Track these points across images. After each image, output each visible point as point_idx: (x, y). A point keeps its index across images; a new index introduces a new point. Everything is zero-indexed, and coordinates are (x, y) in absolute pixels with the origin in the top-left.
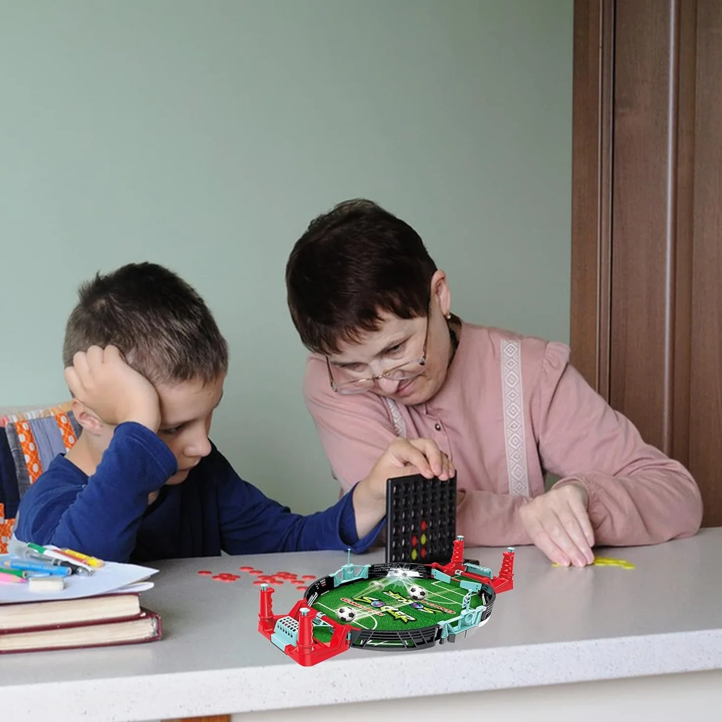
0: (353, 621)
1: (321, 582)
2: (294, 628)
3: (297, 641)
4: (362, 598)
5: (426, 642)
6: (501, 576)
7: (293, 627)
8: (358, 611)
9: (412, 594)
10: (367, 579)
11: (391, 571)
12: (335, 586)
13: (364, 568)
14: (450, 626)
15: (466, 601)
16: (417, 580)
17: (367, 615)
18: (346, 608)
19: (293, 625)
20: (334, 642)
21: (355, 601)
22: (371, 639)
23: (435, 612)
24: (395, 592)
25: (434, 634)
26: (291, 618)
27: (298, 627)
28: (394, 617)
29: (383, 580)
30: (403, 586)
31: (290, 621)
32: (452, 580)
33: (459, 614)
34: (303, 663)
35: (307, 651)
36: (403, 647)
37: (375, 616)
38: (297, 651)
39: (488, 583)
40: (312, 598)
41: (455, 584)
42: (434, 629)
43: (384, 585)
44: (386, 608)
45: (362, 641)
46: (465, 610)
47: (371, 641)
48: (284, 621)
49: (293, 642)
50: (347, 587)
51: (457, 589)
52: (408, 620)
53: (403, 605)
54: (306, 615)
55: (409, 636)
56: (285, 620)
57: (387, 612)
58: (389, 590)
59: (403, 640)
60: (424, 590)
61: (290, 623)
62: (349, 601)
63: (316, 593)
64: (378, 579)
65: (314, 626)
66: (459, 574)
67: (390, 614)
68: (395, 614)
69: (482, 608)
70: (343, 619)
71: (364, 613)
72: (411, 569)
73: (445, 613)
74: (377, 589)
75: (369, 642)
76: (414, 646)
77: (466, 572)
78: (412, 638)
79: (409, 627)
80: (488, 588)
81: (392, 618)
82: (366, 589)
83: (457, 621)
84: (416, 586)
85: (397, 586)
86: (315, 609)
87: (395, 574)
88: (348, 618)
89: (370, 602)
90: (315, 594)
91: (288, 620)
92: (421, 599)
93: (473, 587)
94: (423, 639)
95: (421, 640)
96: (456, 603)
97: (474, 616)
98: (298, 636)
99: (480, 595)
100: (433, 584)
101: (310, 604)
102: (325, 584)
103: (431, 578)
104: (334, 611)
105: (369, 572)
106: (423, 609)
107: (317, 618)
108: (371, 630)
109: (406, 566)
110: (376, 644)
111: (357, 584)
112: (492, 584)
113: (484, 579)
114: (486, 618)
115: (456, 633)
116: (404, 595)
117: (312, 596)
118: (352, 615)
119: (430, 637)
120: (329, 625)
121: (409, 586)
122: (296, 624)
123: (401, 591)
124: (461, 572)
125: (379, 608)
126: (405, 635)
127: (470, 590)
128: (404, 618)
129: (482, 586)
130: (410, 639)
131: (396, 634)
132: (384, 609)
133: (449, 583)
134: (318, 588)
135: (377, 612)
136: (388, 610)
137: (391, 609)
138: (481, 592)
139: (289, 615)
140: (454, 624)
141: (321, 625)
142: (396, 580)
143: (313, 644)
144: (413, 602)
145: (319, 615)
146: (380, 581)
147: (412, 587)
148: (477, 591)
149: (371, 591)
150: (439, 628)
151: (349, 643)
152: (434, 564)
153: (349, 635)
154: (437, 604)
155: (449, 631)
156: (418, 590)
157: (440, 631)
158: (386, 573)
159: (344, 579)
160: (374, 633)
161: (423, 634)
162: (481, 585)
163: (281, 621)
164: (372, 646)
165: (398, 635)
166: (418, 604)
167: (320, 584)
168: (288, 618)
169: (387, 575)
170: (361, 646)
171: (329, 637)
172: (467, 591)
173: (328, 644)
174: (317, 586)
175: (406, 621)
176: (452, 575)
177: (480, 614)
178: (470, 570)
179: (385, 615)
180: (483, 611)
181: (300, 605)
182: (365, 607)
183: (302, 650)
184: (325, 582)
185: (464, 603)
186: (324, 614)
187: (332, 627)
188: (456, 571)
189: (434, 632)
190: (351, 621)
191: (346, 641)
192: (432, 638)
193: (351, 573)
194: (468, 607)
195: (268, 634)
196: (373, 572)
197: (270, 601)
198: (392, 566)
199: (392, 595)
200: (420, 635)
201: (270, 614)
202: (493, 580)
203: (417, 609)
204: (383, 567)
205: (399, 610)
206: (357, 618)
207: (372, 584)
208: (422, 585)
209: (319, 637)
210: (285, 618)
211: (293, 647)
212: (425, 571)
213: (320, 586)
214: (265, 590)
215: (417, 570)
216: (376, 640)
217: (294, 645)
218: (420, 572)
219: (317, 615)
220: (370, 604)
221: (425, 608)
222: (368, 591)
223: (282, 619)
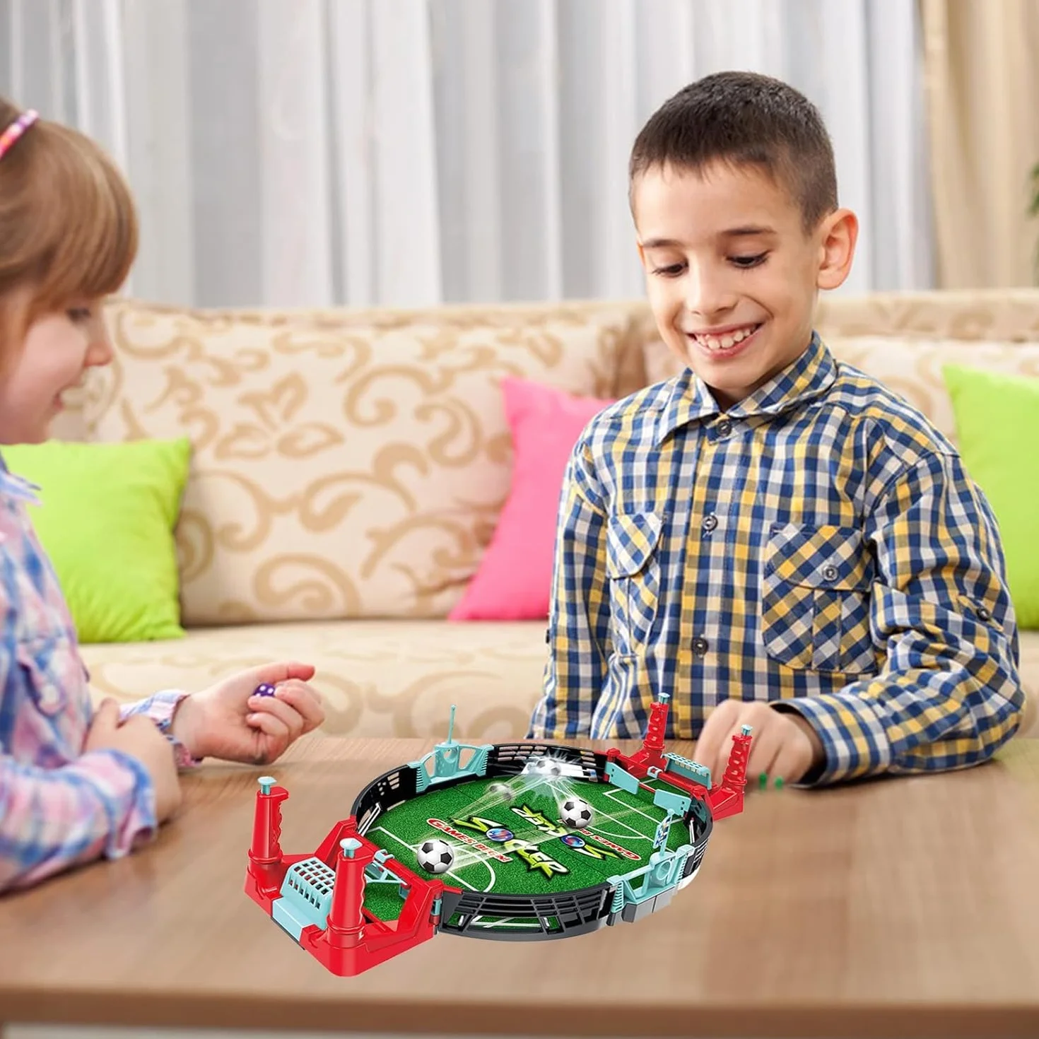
0: (448, 872)
1: (389, 779)
2: (325, 887)
3: (329, 916)
4: (470, 820)
5: (583, 921)
6: (725, 784)
7: (322, 882)
8: (458, 848)
9: (568, 815)
10: (482, 778)
11: (532, 761)
12: (420, 788)
13: (478, 751)
14: (629, 886)
15: (661, 832)
16: (580, 784)
17: (476, 858)
18: (435, 842)
19: (322, 879)
20: (407, 919)
21: (456, 826)
22: (480, 913)
23: (604, 856)
24: (534, 808)
25: (599, 904)
26: (319, 862)
27: (333, 883)
28: (528, 864)
29: (514, 781)
30: (551, 797)
31: (317, 870)
32: (640, 787)
33: (646, 861)
34: (337, 968)
35: (348, 941)
36: (540, 930)
37: (493, 861)
38: (328, 939)
39: (703, 796)
40: (369, 816)
41: (644, 797)
42: (600, 892)
43: (515, 794)
44: (515, 845)
45: (462, 917)
46: (657, 853)
47: (479, 917)
48: (303, 869)
49: (319, 918)
50: (441, 794)
51: (648, 807)
52: (555, 872)
53: (548, 839)
54: (352, 855)
55: (552, 907)
56: (306, 865)
57: (515, 853)
58: (525, 804)
59: (542, 915)
60: (590, 808)
61: (316, 874)
62: (445, 825)
63: (377, 805)
64: (506, 779)
65: (367, 882)
66: (655, 776)
67: (520, 857)
68: (534, 859)
69: (687, 850)
70: (429, 867)
71: (471, 854)
72: (568, 759)
73: (622, 857)
74: (501, 800)
75: (475, 921)
76: (560, 930)
77: (667, 772)
78: (558, 911)
79: (554, 887)
80: (701, 807)
81: (525, 867)
82: (481, 800)
83: (643, 876)
84: (574, 798)
85: (540, 796)
86: (372, 841)
87: (538, 770)
88: (439, 866)
89: (484, 829)
90: (375, 807)
91: (313, 866)
92: (580, 828)
93: (674, 803)
94: (578, 915)
95: (573, 917)
96: (644, 837)
97: (673, 864)
98: (332, 905)
99: (686, 823)
100: (606, 794)
101: (363, 831)
102: (398, 785)
103: (603, 781)
104: (411, 847)
105: (489, 761)
106: (583, 848)
107: (375, 864)
108: (482, 893)
109: (560, 751)
110: (489, 925)
111: (464, 788)
112: (708, 799)
113: (696, 788)
114: (693, 870)
115: (638, 902)
116: (551, 817)
117: (368, 811)
118: (446, 858)
119: (591, 909)
120: (399, 881)
121: (563, 797)
122: (330, 876)
123: (544, 807)
124: (660, 770)
125: (502, 843)
126: (546, 904)
127: (671, 812)
128: (547, 866)
129: (692, 803)
130: (555, 913)
131: (530, 902)
132: (510, 847)
133: (635, 793)
134: (382, 794)
135: (496, 853)
136: (518, 849)
137: (523, 846)
138: (690, 815)
139: (316, 855)
140: (636, 883)
141: (382, 880)
142: (538, 783)
143: (362, 925)
144: (566, 834)
145: (380, 856)
146: (509, 783)
147: (569, 800)
148: (681, 813)
149: (489, 806)
150: (608, 890)
151: (435, 921)
153: (438, 903)
154: (609, 838)
155: (625, 898)
156: (576, 807)
157: (611, 897)
158: (519, 765)
159: (437, 775)
160: (487, 900)
161: (580, 904)
162: (690, 800)
163: (297, 869)
164: (481, 929)
165: (533, 904)
166: (577, 837)
167: (388, 782)
168: (313, 863)
169: (521, 770)
170: (460, 929)
171: (397, 909)
172: (665, 812)
173: (393, 925)
174: (381, 789)
175: (549, 873)
176: (642, 776)
177: (683, 862)
178: (675, 769)
179: (511, 859)
180: (689, 855)
181: (340, 831)
182: (475, 841)
183: (337, 938)
184: (397, 780)
185: (657, 838)
186: (391, 856)
187: (405, 884)
188: (650, 768)
189: (599, 898)
190: (443, 872)
191: (431, 918)
192: (594, 912)
193: (452, 761)
194: (664, 847)
195: (266, 898)
196: (496, 761)
197: (276, 819)
198: (534, 750)
199: (528, 814)
200: (573, 905)
201: (276, 850)
202: (711, 792)
203: (572, 848)
204: (516, 751)
205: (540, 851)
206: (456, 865)
207: (493, 789)
208: (586, 796)
209: (377, 908)
210: (308, 861)
211: (321, 931)
212: (595, 765)
213: (387, 788)
214: (268, 792)
215: (580, 762)
216: (488, 914)
217: (322, 925)
218: (584, 768)
219: (375, 856)
220: (484, 833)
221: (587, 847)
222: (483, 804)
223: (300, 864)
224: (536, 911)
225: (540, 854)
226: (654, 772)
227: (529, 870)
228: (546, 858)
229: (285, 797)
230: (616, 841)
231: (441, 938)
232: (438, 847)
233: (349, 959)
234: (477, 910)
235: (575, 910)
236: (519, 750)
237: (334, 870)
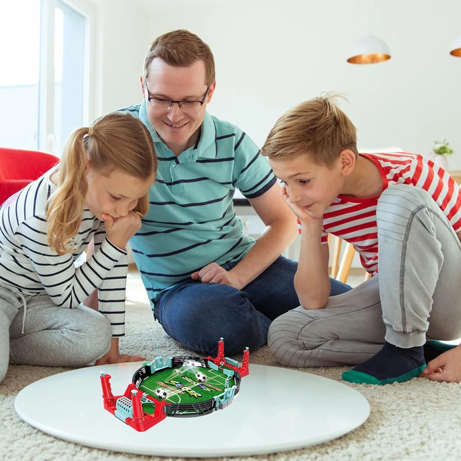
1: (142, 370)
2: (129, 405)
3: (133, 414)
4: (170, 382)
5: (208, 410)
6: (243, 366)
8: (168, 391)
9: (199, 378)
10: (171, 368)
11: (185, 362)
12: (152, 373)
13: (168, 359)
14: (220, 399)
15: (227, 382)
16: (201, 368)
17: (174, 393)
18: (160, 389)
19: (128, 403)
20: (157, 413)
21: (166, 384)
22: (178, 410)
23: (211, 390)
24: (188, 377)
25: (212, 405)
26: (126, 398)
27: (132, 404)
28: (190, 394)
29: (181, 368)
30: (193, 373)
31: (126, 400)
32: (219, 368)
33: (223, 391)
34: (139, 430)
35: (140, 421)
36: (196, 414)
37: (179, 394)
38: (134, 421)
39: (237, 370)
41: (220, 371)
42: (212, 401)
43: (182, 372)
44: (185, 388)
45: (173, 411)
46: (226, 389)
47: (178, 411)
48: (121, 400)
49: (130, 415)
50: (160, 374)
51: (222, 375)
52: (198, 396)
53: (194, 386)
54: (136, 395)
55: (199, 407)
56: (122, 399)
57: (185, 391)
58: (185, 376)
59: (196, 409)
60: (205, 376)
61: (126, 402)
62: (162, 384)
64: (178, 368)
65: (142, 403)
66: (222, 365)
67: (187, 392)
68: (191, 392)
69: (235, 387)
70: (160, 397)
71: (172, 392)
72: (196, 361)
73: (216, 390)
74: (178, 375)
75: (177, 412)
76: (202, 413)
77: (226, 363)
78: (201, 408)
79: (198, 401)
80: (237, 374)
81: (189, 395)
82: (172, 375)
83: (223, 396)
84: (200, 373)
85: (190, 373)
86: (141, 390)
87: (188, 365)
88: (163, 396)
89: (175, 384)
90: (140, 379)
91: (124, 399)
92: (203, 382)
93: (229, 373)
95: (205, 409)
96: (222, 384)
97: (231, 391)
98: (133, 411)
99: (233, 379)
100: (209, 371)
101: (137, 387)
102: (145, 372)
103: (208, 367)
104: (153, 391)
105: (172, 362)
106: (205, 388)
107: (143, 397)
108: (178, 404)
109: (193, 358)
110: (181, 413)
111: (166, 371)
112: (239, 371)
113: (235, 368)
114: (237, 393)
115: (223, 403)
116: (194, 380)
117: (138, 381)
118: (165, 394)
120: (152, 402)
121: (196, 373)
122: (130, 402)
123: (192, 376)
124: (223, 363)
125: (181, 388)
126: (197, 406)
127: (229, 376)
128: (195, 394)
130: (200, 408)
131: (192, 406)
132: (184, 390)
133: (217, 370)
134: (141, 375)
135: (180, 392)
136: (186, 390)
137: (187, 389)
138: (234, 376)
139: (124, 395)
140: (222, 398)
141: (147, 402)
142: (188, 369)
143: (143, 416)
144: (199, 384)
145: (145, 395)
147: (198, 374)
148: (232, 376)
149: (175, 377)
150: (214, 400)
151: (165, 413)
152: (209, 357)
153: (165, 408)
154: (212, 385)
155: (219, 402)
156: (201, 376)
157: (215, 402)
158: (182, 363)
159: (157, 368)
160: (180, 406)
162: (233, 372)
163: (119, 400)
164: (179, 414)
165: (193, 406)
166: (203, 385)
167: (142, 371)
168: (124, 398)
169: (182, 365)
170: (173, 415)
171: (153, 410)
172: (227, 376)
173: (153, 415)
174: (140, 373)
175: (196, 397)
176: (219, 365)
177: (234, 391)
178: (228, 362)
179: (184, 393)
181: (130, 388)
182: (172, 388)
183: (137, 421)
184: (145, 370)
185: (226, 384)
186: (148, 394)
187: (154, 403)
188: (221, 362)
189: (212, 403)
190: (165, 398)
191: (164, 412)
192: (211, 407)
193: (161, 363)
194: (228, 387)
195: (112, 410)
196: (174, 363)
197: (109, 385)
198: (185, 358)
199: (187, 379)
200: (205, 405)
201: (111, 395)
202: (239, 369)
203: (202, 388)
204: (180, 359)
205: (192, 390)
206: (168, 396)
207: (175, 371)
208: (204, 372)
209: (147, 411)
210: (122, 398)
211: (131, 419)
212: (204, 362)
213: (142, 373)
214: (104, 376)
215: (200, 361)
216: (181, 410)
217: (131, 417)
218: (201, 363)
219: (143, 395)
220: (175, 386)
221: (206, 388)
222: (173, 376)
223: (120, 399)
224: (194, 408)
225: (193, 391)
226: (222, 364)
227: (190, 396)
228: (195, 392)
229: (110, 377)
230: (214, 386)
231: (168, 418)
232: (162, 391)
233: (142, 426)
234: (177, 409)
235: (205, 407)
236: (181, 358)
237: (131, 400)
